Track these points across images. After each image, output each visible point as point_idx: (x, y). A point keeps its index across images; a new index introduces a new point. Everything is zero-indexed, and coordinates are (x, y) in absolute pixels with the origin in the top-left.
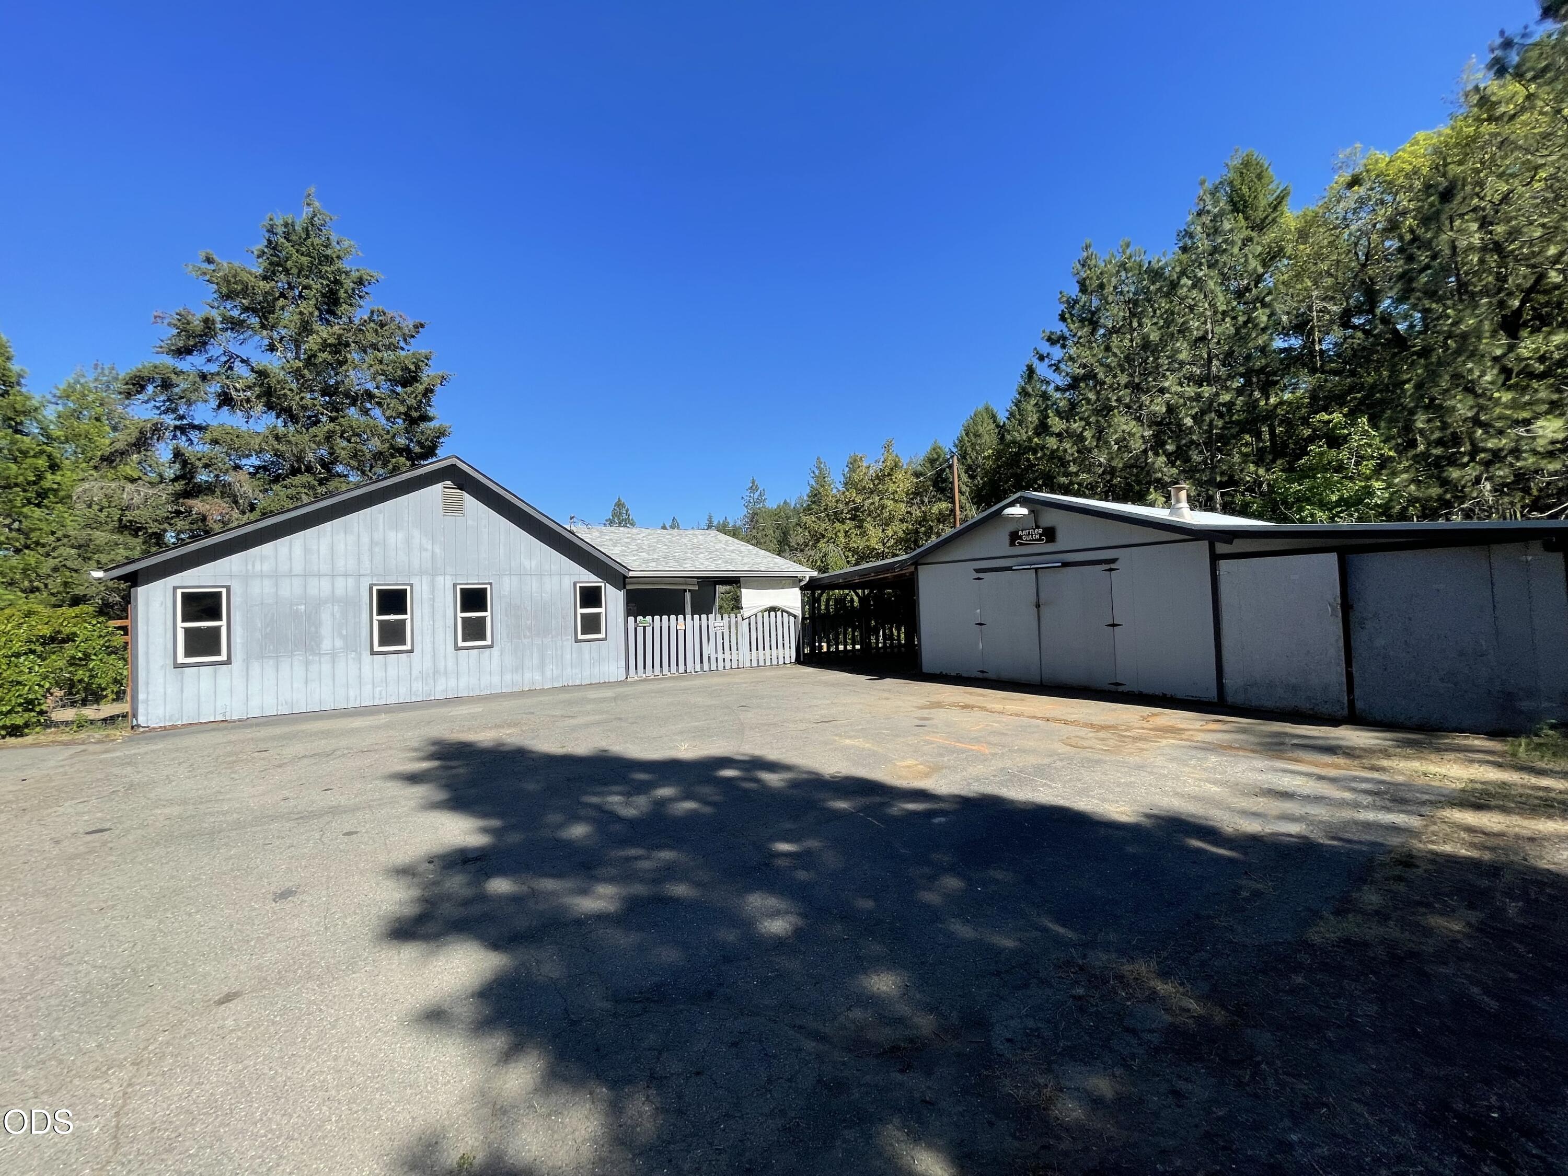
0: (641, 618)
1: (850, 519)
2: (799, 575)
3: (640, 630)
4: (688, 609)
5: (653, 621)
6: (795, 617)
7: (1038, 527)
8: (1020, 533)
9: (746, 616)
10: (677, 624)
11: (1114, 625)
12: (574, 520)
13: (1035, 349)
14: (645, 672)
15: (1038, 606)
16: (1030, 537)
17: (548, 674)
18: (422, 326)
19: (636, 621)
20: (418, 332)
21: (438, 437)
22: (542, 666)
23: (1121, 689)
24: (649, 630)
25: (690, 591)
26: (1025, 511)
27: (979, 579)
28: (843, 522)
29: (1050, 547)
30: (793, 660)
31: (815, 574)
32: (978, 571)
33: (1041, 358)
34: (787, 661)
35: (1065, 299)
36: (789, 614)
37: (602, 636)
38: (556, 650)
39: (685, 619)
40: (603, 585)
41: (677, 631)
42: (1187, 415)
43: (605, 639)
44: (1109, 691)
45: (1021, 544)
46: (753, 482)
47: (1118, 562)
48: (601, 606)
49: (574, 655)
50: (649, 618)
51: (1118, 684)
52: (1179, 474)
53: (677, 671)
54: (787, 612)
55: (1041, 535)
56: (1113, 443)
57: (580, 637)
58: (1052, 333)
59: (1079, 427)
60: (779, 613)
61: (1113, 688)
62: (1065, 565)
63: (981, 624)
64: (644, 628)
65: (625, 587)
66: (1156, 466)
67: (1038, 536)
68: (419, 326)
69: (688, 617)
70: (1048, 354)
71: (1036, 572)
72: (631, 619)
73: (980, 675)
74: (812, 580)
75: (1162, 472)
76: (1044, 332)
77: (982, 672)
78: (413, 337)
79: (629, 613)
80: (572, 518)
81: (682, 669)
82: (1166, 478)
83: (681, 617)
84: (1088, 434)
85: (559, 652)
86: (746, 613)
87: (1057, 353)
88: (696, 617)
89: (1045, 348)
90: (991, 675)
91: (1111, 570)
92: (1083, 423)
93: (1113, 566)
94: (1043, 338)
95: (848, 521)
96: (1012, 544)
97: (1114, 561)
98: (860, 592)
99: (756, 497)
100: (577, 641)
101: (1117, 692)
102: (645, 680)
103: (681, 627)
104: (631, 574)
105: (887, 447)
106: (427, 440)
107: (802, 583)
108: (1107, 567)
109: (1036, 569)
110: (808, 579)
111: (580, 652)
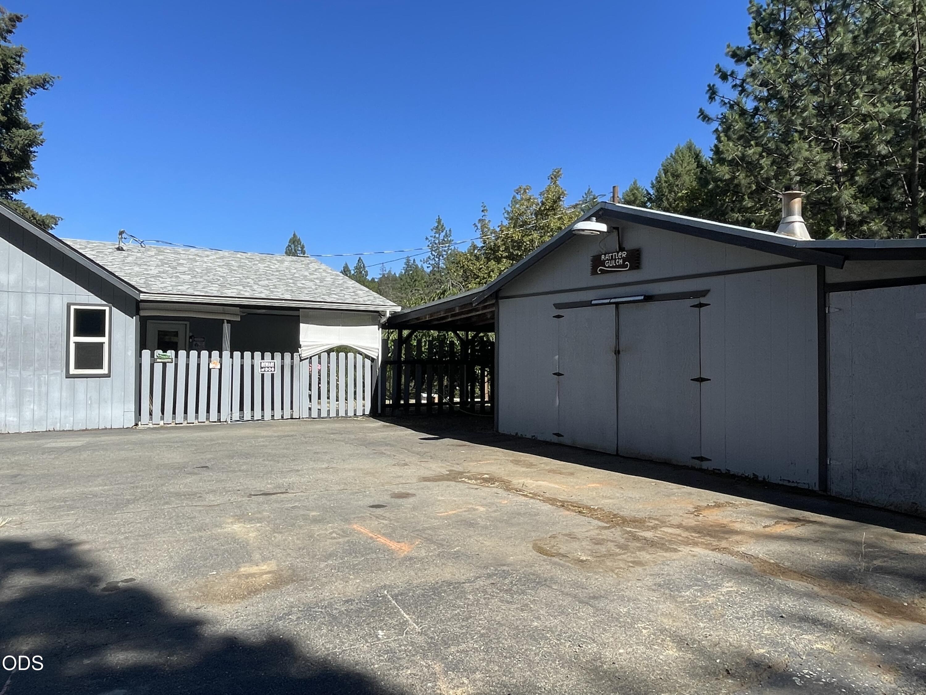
0: (160, 352)
1: (506, 257)
2: (380, 309)
3: (158, 368)
4: (226, 342)
5: (176, 356)
6: (373, 360)
7: (621, 249)
8: (603, 257)
9: (304, 355)
10: (210, 362)
11: (701, 380)
12: (124, 235)
13: (718, 66)
14: (162, 418)
15: (617, 352)
16: (613, 263)
17: (28, 415)
18: (19, 19)
19: (152, 355)
20: (14, 26)
21: (30, 146)
22: (19, 405)
23: (705, 465)
24: (170, 368)
25: (228, 322)
26: (603, 227)
27: (559, 317)
28: (498, 260)
29: (634, 276)
30: (367, 412)
31: (399, 309)
32: (558, 306)
33: (724, 77)
34: (359, 413)
35: (754, 9)
36: (367, 357)
37: (105, 371)
38: (40, 386)
39: (221, 356)
40: (107, 309)
41: (209, 370)
42: (881, 142)
43: (108, 376)
44: (693, 468)
45: (603, 272)
46: (439, 221)
47: (709, 295)
48: (104, 335)
49: (64, 394)
50: (171, 353)
51: (702, 459)
52: (870, 212)
53: (208, 419)
54: (361, 353)
55: (624, 260)
56: (793, 173)
57: (73, 371)
58: (738, 48)
59: (754, 153)
60: (351, 355)
61: (697, 464)
62: (648, 298)
63: (559, 374)
64: (164, 364)
65: (137, 313)
66: (842, 201)
67: (621, 261)
68: (15, 19)
69: (226, 354)
70: (733, 73)
71: (617, 308)
72: (146, 353)
73: (555, 439)
74: (395, 316)
75: (850, 209)
76: (729, 46)
77: (558, 435)
78: (10, 32)
79: (142, 344)
80: (121, 233)
81: (214, 416)
82: (854, 217)
83: (215, 354)
84: (765, 162)
85: (44, 389)
86: (304, 352)
87: (742, 70)
88: (237, 354)
89: (729, 65)
90: (566, 440)
91: (701, 305)
92: (760, 149)
93: (703, 300)
94: (727, 54)
95: (505, 260)
96: (594, 272)
97: (704, 293)
98: (461, 333)
99: (441, 237)
100: (68, 376)
101: (701, 470)
102: (162, 428)
103: (215, 365)
104: (142, 297)
105: (554, 177)
106: (16, 147)
107: (384, 320)
108: (696, 301)
109: (617, 304)
110: (388, 315)
111: (73, 391)
